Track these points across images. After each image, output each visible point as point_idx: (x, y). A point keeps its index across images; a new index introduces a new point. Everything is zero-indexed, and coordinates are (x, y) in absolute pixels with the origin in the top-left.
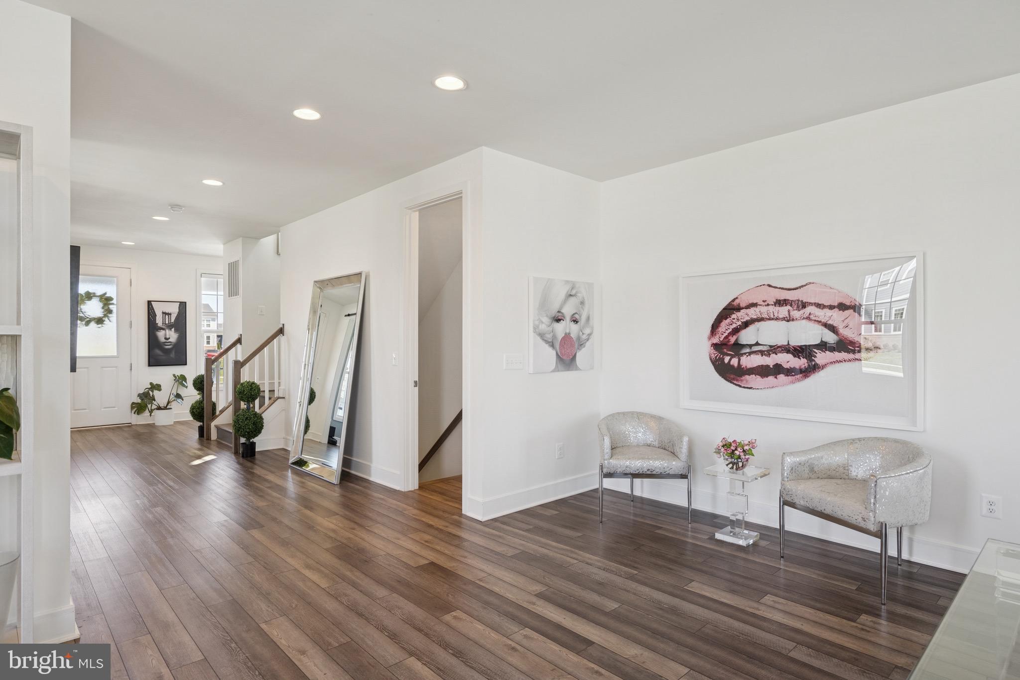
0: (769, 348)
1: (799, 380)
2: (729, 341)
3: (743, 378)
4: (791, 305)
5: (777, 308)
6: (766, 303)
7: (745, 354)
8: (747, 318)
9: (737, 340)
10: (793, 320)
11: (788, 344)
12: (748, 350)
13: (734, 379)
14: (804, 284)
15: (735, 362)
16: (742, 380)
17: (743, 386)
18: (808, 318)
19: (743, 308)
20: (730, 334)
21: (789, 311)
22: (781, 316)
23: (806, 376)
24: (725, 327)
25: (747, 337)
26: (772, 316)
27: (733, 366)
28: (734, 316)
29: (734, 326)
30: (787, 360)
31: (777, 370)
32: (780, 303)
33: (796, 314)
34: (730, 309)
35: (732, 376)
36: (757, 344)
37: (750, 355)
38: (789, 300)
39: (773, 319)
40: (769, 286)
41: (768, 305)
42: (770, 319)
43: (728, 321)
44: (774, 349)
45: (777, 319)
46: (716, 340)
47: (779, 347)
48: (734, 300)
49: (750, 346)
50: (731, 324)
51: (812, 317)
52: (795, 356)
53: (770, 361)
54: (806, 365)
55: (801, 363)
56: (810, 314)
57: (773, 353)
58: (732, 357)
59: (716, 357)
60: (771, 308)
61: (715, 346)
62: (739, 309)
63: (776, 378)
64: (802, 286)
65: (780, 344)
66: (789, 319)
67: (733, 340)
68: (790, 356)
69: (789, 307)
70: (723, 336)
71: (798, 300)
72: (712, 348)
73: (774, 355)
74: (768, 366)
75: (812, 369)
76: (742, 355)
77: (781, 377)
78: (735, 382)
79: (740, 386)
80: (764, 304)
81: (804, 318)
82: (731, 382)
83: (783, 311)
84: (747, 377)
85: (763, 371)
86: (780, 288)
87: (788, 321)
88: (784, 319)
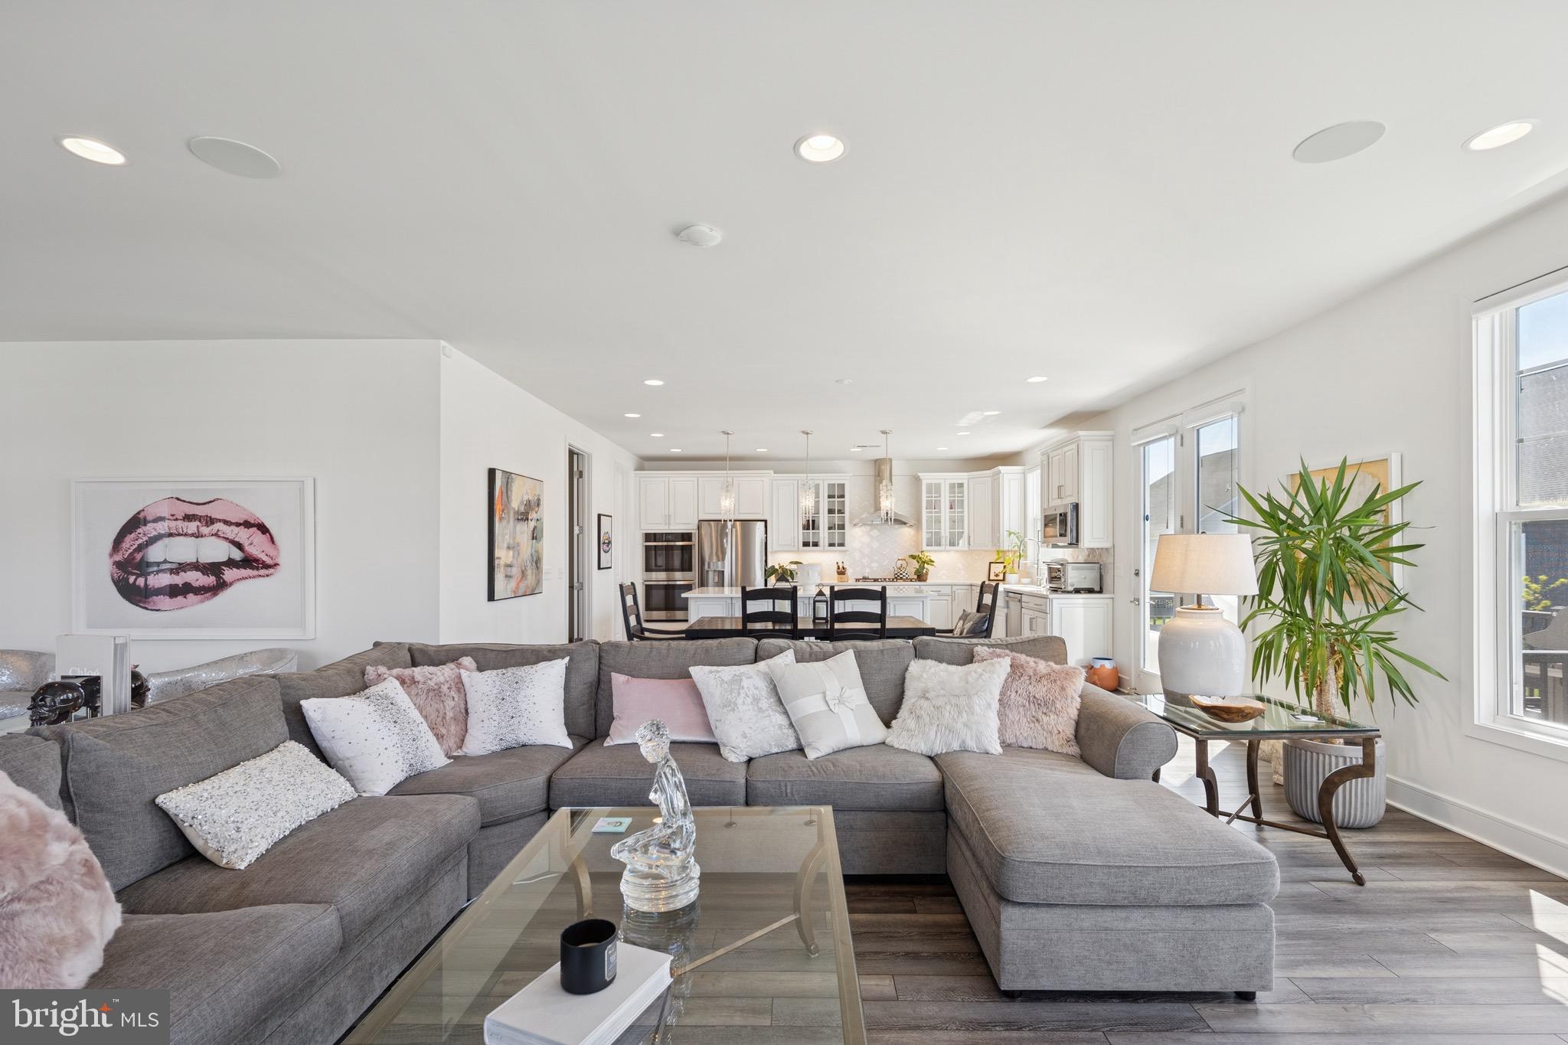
0: (178, 566)
1: (208, 599)
2: (134, 559)
3: (151, 599)
4: (200, 521)
5: (186, 523)
6: (175, 518)
7: (152, 572)
8: (154, 533)
9: (143, 557)
10: (202, 536)
11: (197, 561)
12: (155, 569)
13: (140, 601)
14: (212, 499)
15: (141, 582)
16: (149, 603)
17: (150, 608)
18: (216, 535)
19: (149, 522)
20: (135, 550)
21: (198, 527)
22: (190, 532)
23: (215, 594)
24: (130, 543)
25: (155, 553)
26: (181, 532)
27: (139, 587)
28: (139, 531)
29: (140, 541)
30: (195, 578)
31: (186, 590)
32: (188, 518)
33: (205, 530)
34: (135, 523)
35: (138, 598)
36: (165, 561)
37: (157, 574)
38: (197, 515)
39: (182, 535)
40: (178, 499)
41: (177, 519)
42: (179, 535)
43: (133, 535)
44: (181, 568)
45: (186, 535)
46: (118, 558)
47: (188, 565)
48: (139, 513)
49: (158, 564)
50: (137, 540)
51: (219, 533)
52: (204, 574)
53: (179, 580)
54: (215, 582)
55: (210, 580)
56: (218, 531)
57: (183, 571)
58: (138, 576)
59: (119, 577)
60: (180, 523)
61: (118, 564)
62: (145, 522)
63: (185, 597)
64: (210, 502)
65: (189, 561)
66: (198, 535)
67: (138, 557)
68: (199, 574)
69: (197, 523)
70: (128, 553)
71: (207, 516)
72: (114, 566)
73: (183, 573)
74: (177, 585)
75: (221, 586)
76: (149, 574)
77: (191, 596)
78: (141, 605)
79: (146, 609)
80: (172, 518)
81: (213, 535)
82: (137, 605)
83: (192, 527)
84: (155, 597)
85: (174, 591)
86: (188, 502)
87: (197, 537)
88: (192, 535)
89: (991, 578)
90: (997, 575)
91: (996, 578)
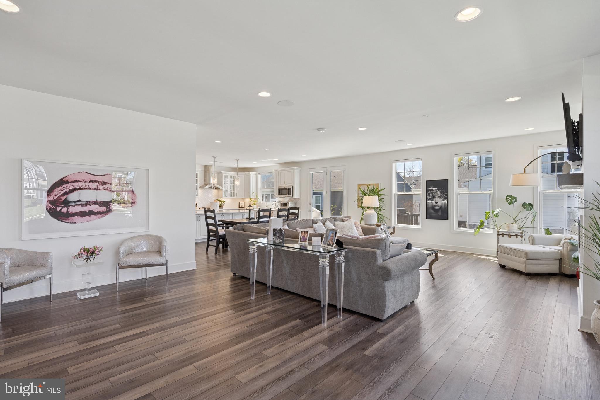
0: (86, 203)
1: (102, 217)
2: (60, 199)
3: (70, 218)
4: (98, 183)
5: (91, 184)
6: (85, 181)
7: (71, 206)
8: (72, 188)
9: (66, 199)
10: (99, 190)
11: (97, 201)
12: (73, 204)
13: (64, 219)
14: (105, 174)
15: (64, 210)
16: (69, 220)
17: (69, 222)
18: (107, 189)
19: (70, 182)
20: (61, 196)
21: (97, 186)
22: (93, 188)
23: (106, 215)
24: (57, 192)
25: (72, 197)
26: (88, 187)
27: (63, 213)
28: (64, 186)
29: (64, 191)
30: (95, 208)
31: (91, 213)
32: (92, 181)
33: (101, 187)
34: (62, 182)
35: (62, 218)
36: (79, 201)
37: (74, 206)
38: (97, 180)
39: (88, 189)
40: (87, 173)
41: (86, 182)
42: (87, 189)
43: (60, 188)
44: (88, 203)
45: (91, 189)
46: (51, 199)
47: (92, 202)
48: (64, 178)
49: (75, 202)
50: (62, 190)
51: (108, 189)
52: (100, 206)
53: (87, 209)
54: (106, 210)
55: (104, 209)
56: (108, 188)
57: (89, 205)
58: (63, 207)
59: (51, 208)
60: (87, 184)
61: (50, 202)
62: (67, 182)
63: (90, 217)
64: (104, 175)
65: (92, 201)
66: (97, 189)
67: (63, 198)
68: (98, 206)
69: (97, 184)
70: (56, 197)
71: (102, 181)
72: (48, 203)
73: (89, 206)
74: (85, 211)
75: (109, 211)
76: (69, 206)
77: (93, 216)
78: (64, 221)
79: (68, 223)
80: (83, 181)
81: (105, 189)
82: (62, 221)
83: (94, 185)
84: (73, 217)
85: (82, 214)
86: (92, 175)
87: (97, 190)
88: (94, 189)
89: (240, 207)
90: (242, 206)
91: (241, 207)
